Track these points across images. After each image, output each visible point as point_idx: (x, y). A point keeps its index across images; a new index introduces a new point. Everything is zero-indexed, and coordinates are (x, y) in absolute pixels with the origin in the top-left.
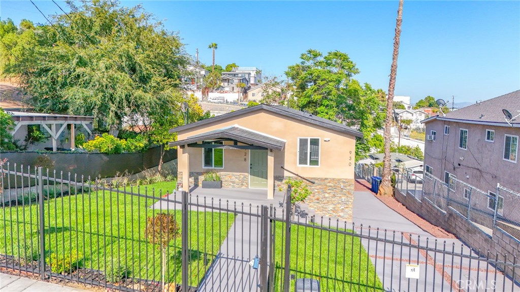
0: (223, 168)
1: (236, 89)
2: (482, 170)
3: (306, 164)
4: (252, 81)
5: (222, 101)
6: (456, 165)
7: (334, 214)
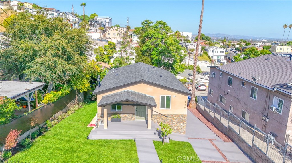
0: (122, 111)
1: (98, 31)
2: (239, 99)
3: (164, 108)
4: (107, 26)
6: (226, 93)
7: (177, 131)
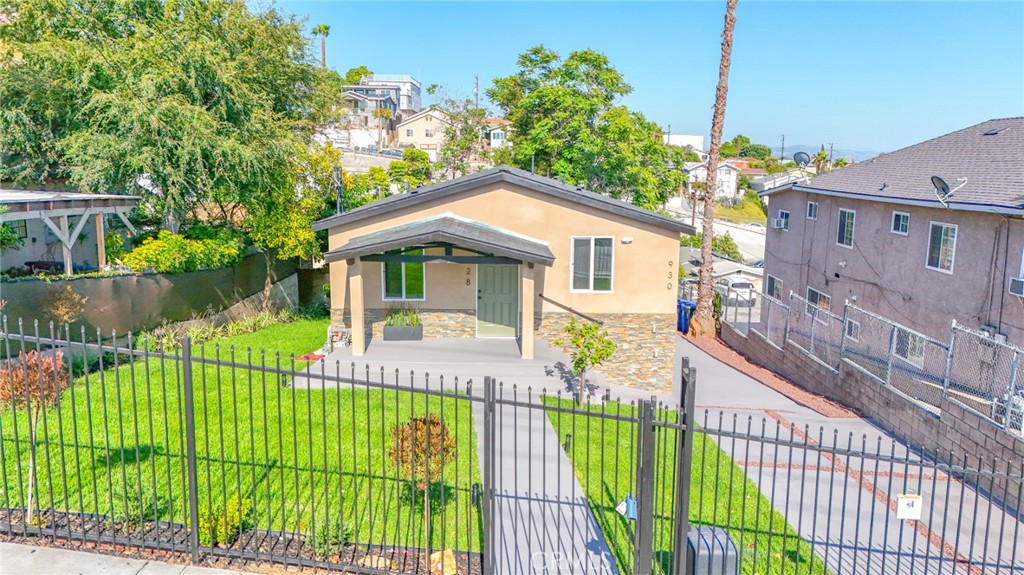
0: (424, 299)
1: (373, 122)
2: (884, 286)
3: (588, 287)
4: (404, 105)
5: (344, 146)
6: (831, 276)
7: (640, 380)
